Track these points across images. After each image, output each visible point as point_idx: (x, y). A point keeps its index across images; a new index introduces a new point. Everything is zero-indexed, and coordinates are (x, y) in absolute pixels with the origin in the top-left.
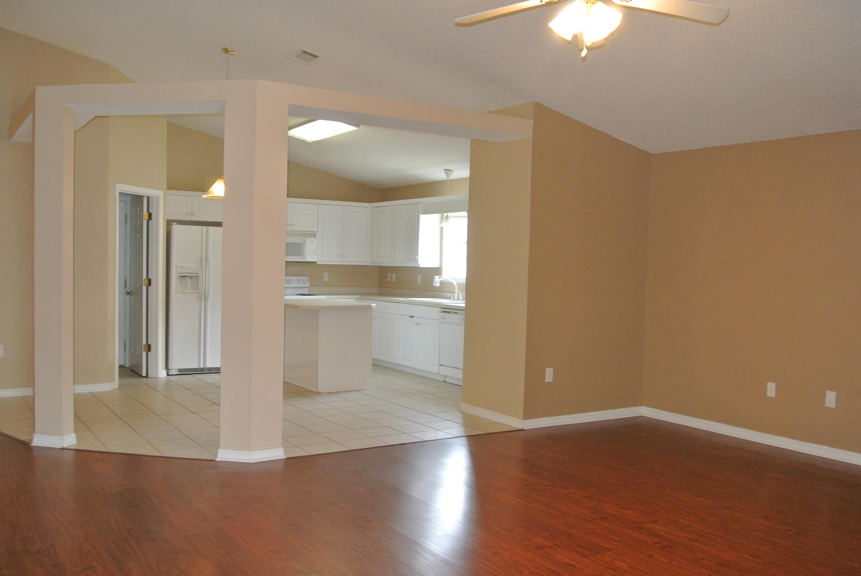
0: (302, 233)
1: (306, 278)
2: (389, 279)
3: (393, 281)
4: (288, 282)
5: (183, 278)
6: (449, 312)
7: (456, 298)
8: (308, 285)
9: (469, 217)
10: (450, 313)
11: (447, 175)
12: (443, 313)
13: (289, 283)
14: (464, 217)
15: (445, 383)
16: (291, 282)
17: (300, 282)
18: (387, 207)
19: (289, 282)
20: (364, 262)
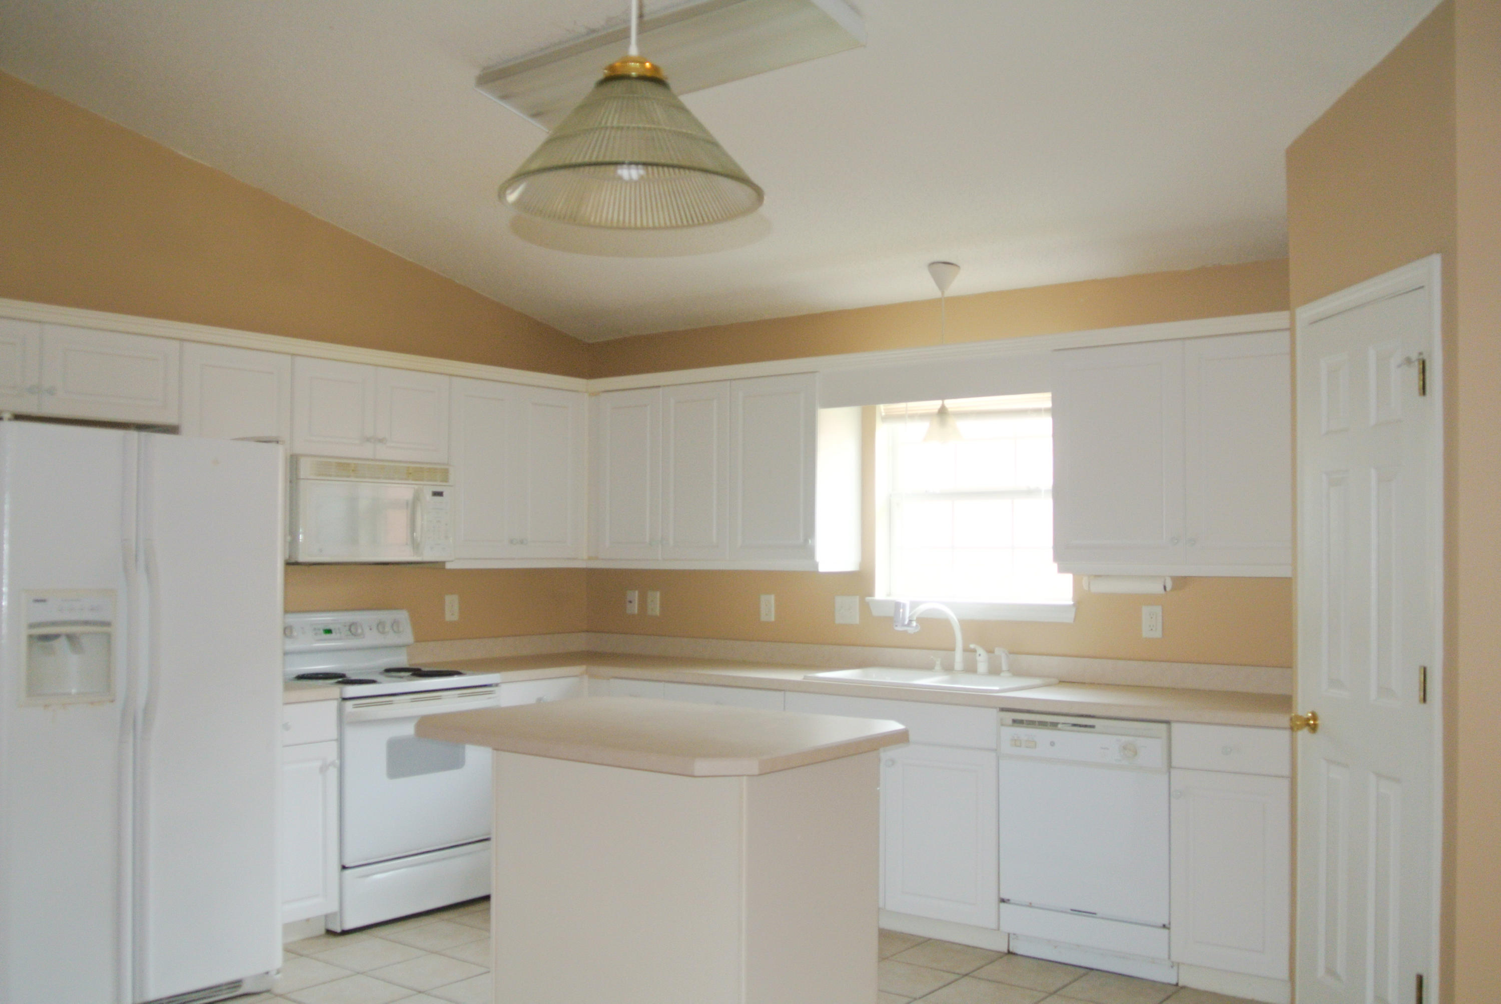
0: (408, 468)
1: (403, 616)
2: (634, 609)
3: (650, 613)
4: (350, 630)
5: (41, 643)
6: (1054, 725)
7: (958, 664)
8: (408, 637)
9: (1055, 411)
10: (1059, 730)
11: (941, 284)
12: (1012, 726)
13: (353, 634)
14: (1038, 411)
15: (1010, 956)
16: (360, 631)
17: (387, 629)
18: (661, 389)
19: (353, 629)
20: (568, 559)
